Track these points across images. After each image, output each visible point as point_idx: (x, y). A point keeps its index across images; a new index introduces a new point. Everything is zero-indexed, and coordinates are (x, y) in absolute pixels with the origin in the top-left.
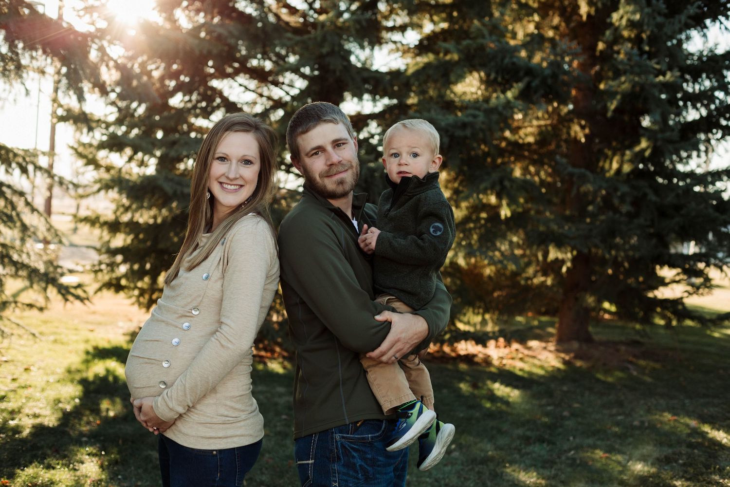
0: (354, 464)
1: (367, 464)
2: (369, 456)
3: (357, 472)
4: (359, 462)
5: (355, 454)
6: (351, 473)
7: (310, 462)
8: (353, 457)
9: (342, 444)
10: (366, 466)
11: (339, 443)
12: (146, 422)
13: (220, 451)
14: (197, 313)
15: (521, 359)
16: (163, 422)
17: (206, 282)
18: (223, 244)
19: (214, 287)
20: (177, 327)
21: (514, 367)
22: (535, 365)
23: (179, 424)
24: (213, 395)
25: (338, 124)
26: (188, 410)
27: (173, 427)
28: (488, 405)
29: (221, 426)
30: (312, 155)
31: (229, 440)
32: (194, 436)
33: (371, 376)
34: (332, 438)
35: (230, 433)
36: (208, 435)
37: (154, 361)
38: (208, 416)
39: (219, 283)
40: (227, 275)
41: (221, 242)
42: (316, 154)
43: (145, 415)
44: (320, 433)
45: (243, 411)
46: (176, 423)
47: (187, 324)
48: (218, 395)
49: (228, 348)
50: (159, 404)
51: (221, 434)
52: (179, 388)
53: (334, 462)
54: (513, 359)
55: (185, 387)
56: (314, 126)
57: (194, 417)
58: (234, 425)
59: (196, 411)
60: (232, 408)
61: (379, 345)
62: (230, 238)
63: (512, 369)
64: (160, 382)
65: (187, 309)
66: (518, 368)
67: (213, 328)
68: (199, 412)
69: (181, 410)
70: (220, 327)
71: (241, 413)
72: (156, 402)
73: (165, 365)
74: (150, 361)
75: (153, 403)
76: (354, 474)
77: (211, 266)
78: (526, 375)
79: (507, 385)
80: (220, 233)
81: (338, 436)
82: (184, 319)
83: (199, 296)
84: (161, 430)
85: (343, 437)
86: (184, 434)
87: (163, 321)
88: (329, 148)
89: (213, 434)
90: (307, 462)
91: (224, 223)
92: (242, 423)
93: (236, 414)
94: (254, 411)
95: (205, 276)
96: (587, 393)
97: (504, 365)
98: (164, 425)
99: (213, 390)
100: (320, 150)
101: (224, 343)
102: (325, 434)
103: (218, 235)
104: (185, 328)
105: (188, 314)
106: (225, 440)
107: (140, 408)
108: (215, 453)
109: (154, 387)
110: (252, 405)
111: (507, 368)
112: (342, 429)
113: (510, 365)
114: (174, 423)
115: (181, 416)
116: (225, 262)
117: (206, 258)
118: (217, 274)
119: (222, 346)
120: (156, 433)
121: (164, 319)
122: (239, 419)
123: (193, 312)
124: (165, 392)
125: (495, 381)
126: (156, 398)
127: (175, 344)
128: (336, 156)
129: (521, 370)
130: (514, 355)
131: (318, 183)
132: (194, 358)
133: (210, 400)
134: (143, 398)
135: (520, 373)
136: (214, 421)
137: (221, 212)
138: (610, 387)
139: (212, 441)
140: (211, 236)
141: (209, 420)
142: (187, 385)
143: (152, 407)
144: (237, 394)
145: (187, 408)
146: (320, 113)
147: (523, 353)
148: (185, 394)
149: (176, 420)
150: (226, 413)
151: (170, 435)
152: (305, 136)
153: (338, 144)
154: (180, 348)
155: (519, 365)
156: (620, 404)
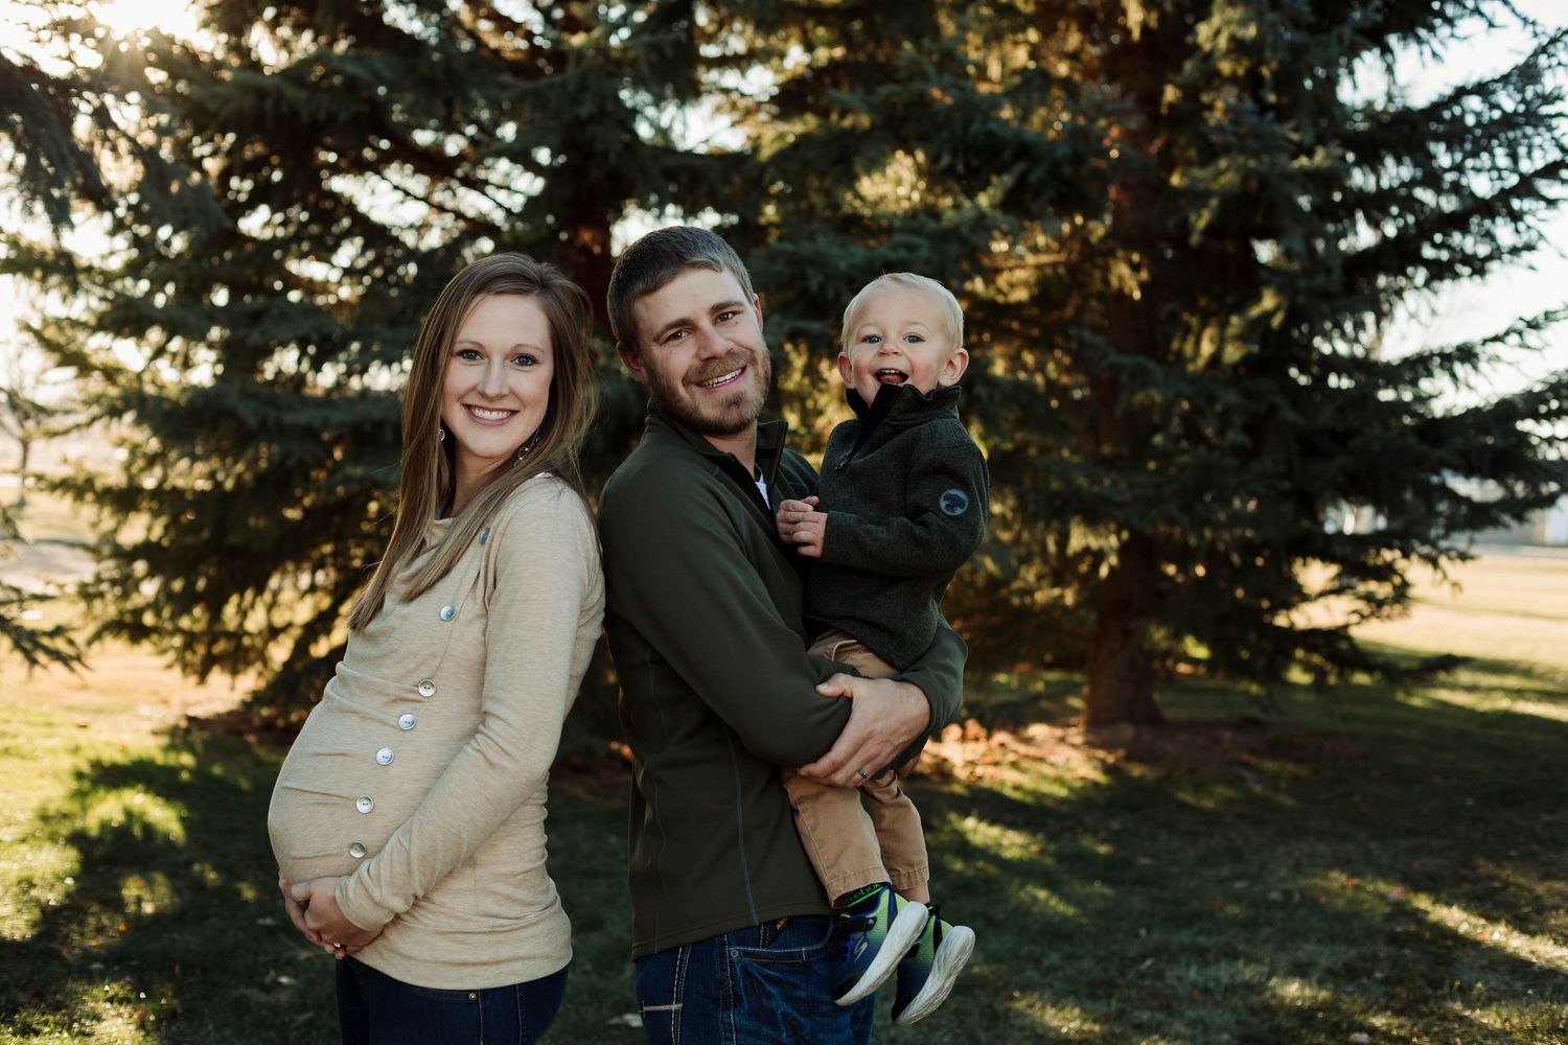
0: (772, 1012)
1: (798, 1012)
2: (803, 994)
3: (775, 1027)
4: (782, 1007)
5: (773, 990)
6: (765, 1030)
7: (674, 1007)
8: (770, 996)
9: (744, 969)
10: (796, 1015)
11: (738, 967)
12: (318, 932)
13: (485, 993)
14: (430, 692)
15: (1014, 765)
16: (360, 932)
17: (449, 625)
18: (483, 542)
19: (466, 638)
20: (385, 724)
21: (1003, 783)
22: (1044, 777)
23: (394, 938)
24: (468, 872)
25: (721, 270)
26: (415, 905)
27: (379, 943)
28: (958, 866)
29: (486, 938)
30: (668, 339)
31: (504, 968)
32: (425, 961)
33: (805, 821)
34: (722, 955)
35: (505, 952)
36: (457, 958)
37: (337, 800)
38: (457, 918)
39: (478, 627)
40: (496, 610)
41: (477, 538)
42: (675, 336)
43: (318, 916)
44: (694, 944)
45: (531, 904)
46: (386, 932)
47: (407, 718)
48: (480, 871)
49: (503, 769)
50: (351, 894)
51: (485, 957)
52: (396, 857)
53: (727, 1007)
54: (996, 764)
55: (409, 854)
56: (672, 277)
57: (427, 918)
58: (511, 935)
59: (432, 906)
60: (508, 898)
61: (828, 748)
62: (500, 529)
63: (997, 787)
64: (352, 846)
65: (408, 684)
66: (1009, 784)
67: (467, 723)
68: (436, 908)
69: (399, 905)
70: (483, 722)
71: (527, 909)
72: (345, 890)
73: (363, 807)
74: (327, 799)
75: (337, 893)
76: (772, 1033)
77: (458, 590)
78: (1029, 799)
79: (993, 822)
80: (475, 517)
81: (734, 952)
82: (401, 707)
83: (435, 656)
84: (350, 948)
85: (746, 954)
86: (403, 956)
87: (355, 712)
88: (705, 323)
89: (470, 958)
90: (667, 1007)
91: (483, 497)
92: (530, 931)
93: (516, 911)
94: (552, 904)
95: (445, 611)
96: (1163, 834)
97: (980, 778)
98: (357, 937)
99: (470, 861)
100: (685, 327)
101: (494, 757)
102: (707, 948)
103: (471, 523)
104: (405, 726)
105: (411, 696)
106: (494, 969)
107: (304, 905)
108: (473, 996)
109: (337, 855)
110: (547, 890)
111: (986, 784)
112: (743, 936)
113: (992, 777)
114: (381, 934)
115: (397, 917)
116: (491, 583)
117: (446, 572)
118: (472, 608)
119: (490, 764)
120: (340, 955)
121: (355, 706)
122: (523, 922)
123: (422, 691)
124: (365, 865)
125: (966, 814)
126: (344, 880)
127: (384, 762)
128: (720, 340)
129: (1017, 788)
130: (998, 756)
131: (681, 400)
132: (426, 792)
133: (462, 882)
134: (312, 880)
135: (1017, 795)
136: (472, 927)
137: (473, 471)
138: (1210, 818)
139: (466, 970)
140: (454, 526)
141: (459, 926)
142: (414, 852)
143: (334, 899)
144: (520, 869)
145: (412, 900)
146: (682, 249)
147: (1015, 752)
148: (410, 872)
149: (386, 926)
150: (496, 909)
151: (371, 958)
152: (650, 300)
153: (722, 313)
154: (394, 770)
155: (1011, 777)
156: (1237, 856)
